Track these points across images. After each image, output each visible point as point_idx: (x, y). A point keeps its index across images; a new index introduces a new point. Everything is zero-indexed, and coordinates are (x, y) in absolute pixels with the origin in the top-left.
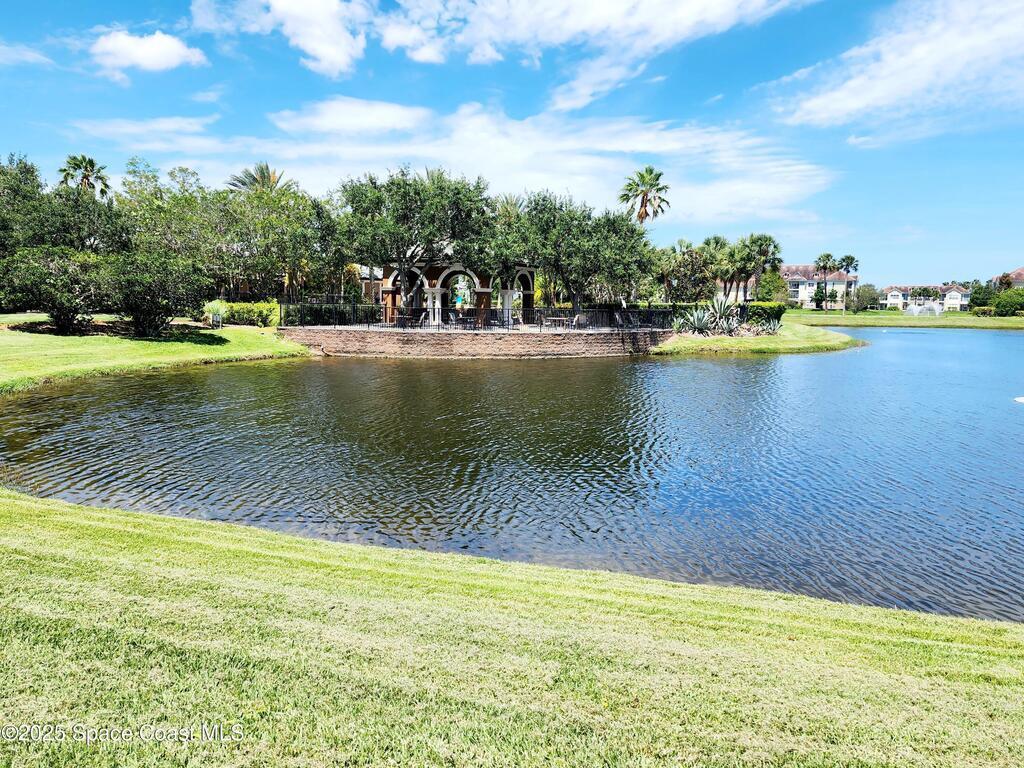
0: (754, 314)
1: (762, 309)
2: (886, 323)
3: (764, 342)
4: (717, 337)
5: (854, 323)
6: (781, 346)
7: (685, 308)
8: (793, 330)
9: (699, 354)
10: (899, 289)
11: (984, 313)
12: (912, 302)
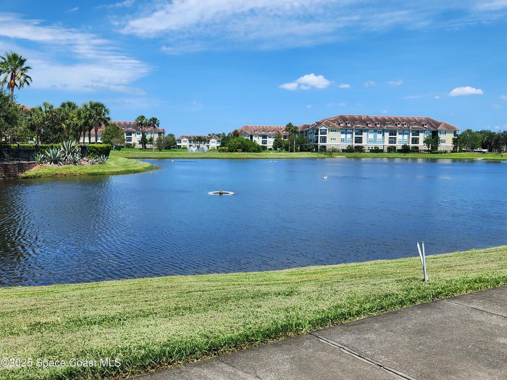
0: (91, 151)
1: (95, 148)
2: (176, 156)
3: (97, 169)
4: (67, 166)
5: (159, 156)
6: (106, 171)
7: (44, 148)
8: (116, 161)
9: (54, 178)
10: (187, 137)
11: (223, 151)
12: (194, 145)
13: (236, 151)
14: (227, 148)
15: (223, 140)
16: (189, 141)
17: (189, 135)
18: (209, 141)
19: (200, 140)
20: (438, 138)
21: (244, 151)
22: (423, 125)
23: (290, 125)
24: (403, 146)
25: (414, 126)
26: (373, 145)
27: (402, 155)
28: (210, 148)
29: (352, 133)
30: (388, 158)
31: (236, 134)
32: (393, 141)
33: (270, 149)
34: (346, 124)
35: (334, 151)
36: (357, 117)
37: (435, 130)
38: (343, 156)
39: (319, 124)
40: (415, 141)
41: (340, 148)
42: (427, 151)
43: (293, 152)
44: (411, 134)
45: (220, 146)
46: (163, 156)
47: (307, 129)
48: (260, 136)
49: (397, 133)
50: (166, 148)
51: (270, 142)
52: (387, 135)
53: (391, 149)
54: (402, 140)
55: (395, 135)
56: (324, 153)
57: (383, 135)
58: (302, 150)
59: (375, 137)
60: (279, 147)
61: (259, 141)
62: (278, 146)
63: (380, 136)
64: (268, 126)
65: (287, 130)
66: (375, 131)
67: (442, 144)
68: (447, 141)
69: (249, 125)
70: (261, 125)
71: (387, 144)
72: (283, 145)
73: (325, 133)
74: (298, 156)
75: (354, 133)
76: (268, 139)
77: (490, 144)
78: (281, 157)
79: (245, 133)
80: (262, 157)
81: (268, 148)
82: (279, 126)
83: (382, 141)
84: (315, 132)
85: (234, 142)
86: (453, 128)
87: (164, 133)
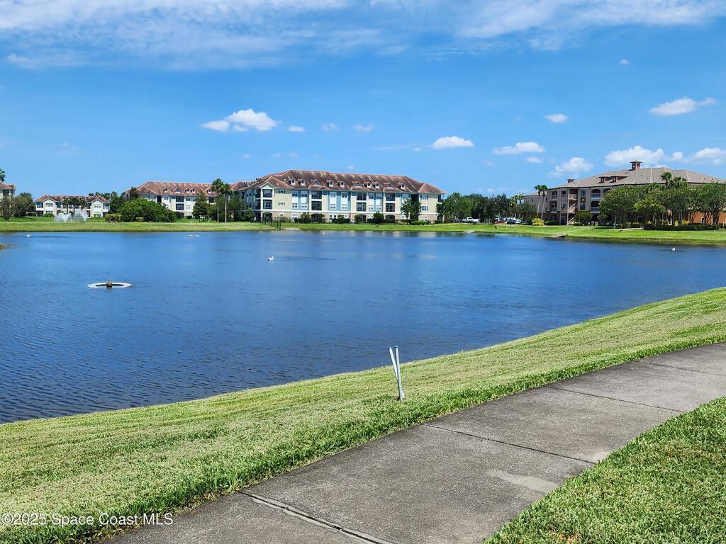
10: (52, 198)
11: (113, 219)
12: (65, 210)
13: (135, 220)
14: (120, 215)
15: (113, 202)
16: (57, 204)
17: (56, 195)
18: (90, 204)
19: (75, 202)
20: (419, 204)
21: (147, 220)
22: (400, 187)
23: (218, 183)
24: (375, 215)
25: (388, 189)
26: (335, 213)
27: (374, 227)
28: (92, 215)
29: (307, 196)
30: (357, 231)
31: (134, 194)
32: (361, 207)
33: (189, 218)
34: (300, 183)
35: (283, 220)
36: (313, 173)
37: (414, 193)
38: (296, 229)
39: (261, 181)
40: (390, 207)
41: (292, 217)
42: (405, 221)
43: (224, 221)
44: (385, 198)
45: (109, 213)
46: (11, 228)
47: (243, 189)
48: (173, 197)
49: (367, 197)
50: (16, 216)
51: (189, 207)
52: (354, 199)
53: (360, 219)
54: (374, 206)
55: (365, 199)
56: (269, 223)
57: (349, 200)
58: (237, 219)
59: (339, 202)
60: (203, 215)
61: (171, 205)
62: (200, 212)
63: (344, 201)
64: (185, 182)
65: (213, 189)
66: (339, 194)
67: (423, 212)
68: (429, 209)
69: (155, 181)
70: (174, 182)
71: (354, 211)
72: (209, 212)
73: (270, 195)
74: (231, 228)
75: (310, 196)
76: (186, 203)
77: (482, 211)
78: (204, 229)
79: (149, 192)
80: (176, 229)
81: (185, 215)
82: (202, 184)
83: (348, 207)
84: (255, 193)
85: (130, 205)
86: (437, 191)
87: (12, 191)
